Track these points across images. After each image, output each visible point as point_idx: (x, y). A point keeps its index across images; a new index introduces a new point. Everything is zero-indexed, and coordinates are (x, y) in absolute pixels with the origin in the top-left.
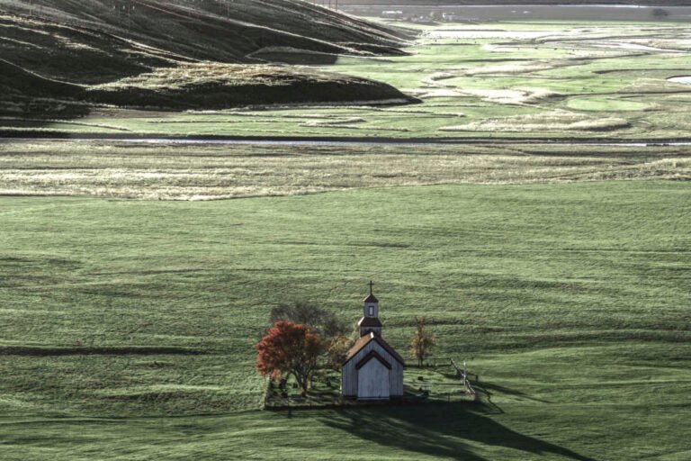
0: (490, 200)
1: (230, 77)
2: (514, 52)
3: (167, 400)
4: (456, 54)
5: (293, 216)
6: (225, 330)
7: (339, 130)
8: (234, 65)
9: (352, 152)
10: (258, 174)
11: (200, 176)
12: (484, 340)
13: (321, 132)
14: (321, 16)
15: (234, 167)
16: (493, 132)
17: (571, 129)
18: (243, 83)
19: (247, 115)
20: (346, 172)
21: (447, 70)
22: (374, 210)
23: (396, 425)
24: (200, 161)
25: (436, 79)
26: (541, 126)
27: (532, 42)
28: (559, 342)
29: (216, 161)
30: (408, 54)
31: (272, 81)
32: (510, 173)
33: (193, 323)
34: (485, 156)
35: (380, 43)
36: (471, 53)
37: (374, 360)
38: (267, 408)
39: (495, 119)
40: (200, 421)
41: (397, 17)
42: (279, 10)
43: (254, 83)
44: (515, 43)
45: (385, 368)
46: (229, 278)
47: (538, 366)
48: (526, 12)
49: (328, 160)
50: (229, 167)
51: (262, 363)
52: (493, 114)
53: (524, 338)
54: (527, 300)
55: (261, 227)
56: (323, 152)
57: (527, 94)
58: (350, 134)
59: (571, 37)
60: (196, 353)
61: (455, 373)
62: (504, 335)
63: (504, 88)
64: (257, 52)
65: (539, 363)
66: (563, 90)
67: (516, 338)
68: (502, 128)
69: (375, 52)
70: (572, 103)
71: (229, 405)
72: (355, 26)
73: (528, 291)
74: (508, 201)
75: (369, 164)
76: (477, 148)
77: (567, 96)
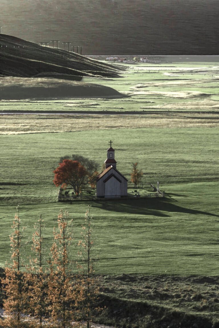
0: (169, 134)
1: (24, 83)
2: (181, 76)
3: (9, 200)
4: (149, 77)
5: (64, 140)
6: (34, 177)
7: (86, 108)
8: (26, 78)
9: (93, 117)
10: (43, 126)
11: (12, 127)
12: (168, 179)
13: (76, 109)
14: (72, 57)
15: (29, 123)
16: (170, 109)
17: (213, 108)
18: (31, 86)
19: (34, 102)
20: (90, 125)
21: (144, 84)
22: (107, 138)
23: (124, 206)
24: (11, 121)
25: (138, 87)
26: (196, 107)
27: (191, 72)
28: (205, 180)
29: (20, 121)
30: (122, 77)
31: (48, 85)
32: (179, 125)
33: (17, 175)
34: (166, 119)
35: (106, 71)
36: (157, 76)
37: (113, 178)
38: (59, 201)
39: (171, 104)
40: (26, 207)
41: (115, 60)
42: (49, 53)
43: (38, 86)
44: (182, 72)
45: (118, 182)
46: (34, 160)
47: (195, 188)
48: (187, 58)
49: (81, 120)
50: (27, 123)
51: (57, 180)
52: (170, 102)
53: (187, 179)
54: (189, 166)
55: (47, 144)
56: (77, 118)
57: (189, 94)
58: (92, 110)
59: (212, 70)
60: (21, 184)
61: (153, 190)
62: (178, 178)
63: (175, 91)
64: (37, 75)
65: (195, 187)
66: (208, 92)
67: (184, 179)
68: (175, 107)
69: (104, 76)
70: (213, 98)
71: (40, 201)
72: (92, 63)
73: (189, 164)
74: (179, 134)
75: (103, 122)
76: (161, 116)
77: (210, 95)
